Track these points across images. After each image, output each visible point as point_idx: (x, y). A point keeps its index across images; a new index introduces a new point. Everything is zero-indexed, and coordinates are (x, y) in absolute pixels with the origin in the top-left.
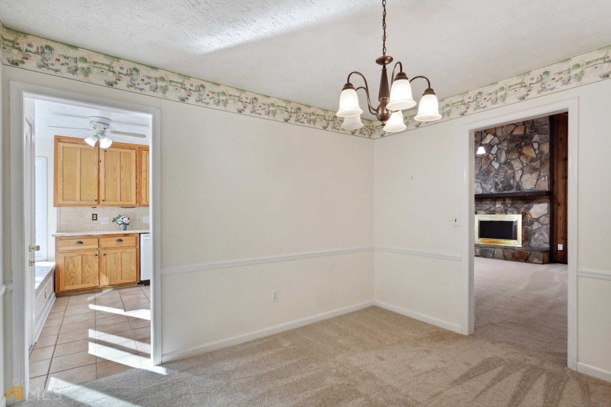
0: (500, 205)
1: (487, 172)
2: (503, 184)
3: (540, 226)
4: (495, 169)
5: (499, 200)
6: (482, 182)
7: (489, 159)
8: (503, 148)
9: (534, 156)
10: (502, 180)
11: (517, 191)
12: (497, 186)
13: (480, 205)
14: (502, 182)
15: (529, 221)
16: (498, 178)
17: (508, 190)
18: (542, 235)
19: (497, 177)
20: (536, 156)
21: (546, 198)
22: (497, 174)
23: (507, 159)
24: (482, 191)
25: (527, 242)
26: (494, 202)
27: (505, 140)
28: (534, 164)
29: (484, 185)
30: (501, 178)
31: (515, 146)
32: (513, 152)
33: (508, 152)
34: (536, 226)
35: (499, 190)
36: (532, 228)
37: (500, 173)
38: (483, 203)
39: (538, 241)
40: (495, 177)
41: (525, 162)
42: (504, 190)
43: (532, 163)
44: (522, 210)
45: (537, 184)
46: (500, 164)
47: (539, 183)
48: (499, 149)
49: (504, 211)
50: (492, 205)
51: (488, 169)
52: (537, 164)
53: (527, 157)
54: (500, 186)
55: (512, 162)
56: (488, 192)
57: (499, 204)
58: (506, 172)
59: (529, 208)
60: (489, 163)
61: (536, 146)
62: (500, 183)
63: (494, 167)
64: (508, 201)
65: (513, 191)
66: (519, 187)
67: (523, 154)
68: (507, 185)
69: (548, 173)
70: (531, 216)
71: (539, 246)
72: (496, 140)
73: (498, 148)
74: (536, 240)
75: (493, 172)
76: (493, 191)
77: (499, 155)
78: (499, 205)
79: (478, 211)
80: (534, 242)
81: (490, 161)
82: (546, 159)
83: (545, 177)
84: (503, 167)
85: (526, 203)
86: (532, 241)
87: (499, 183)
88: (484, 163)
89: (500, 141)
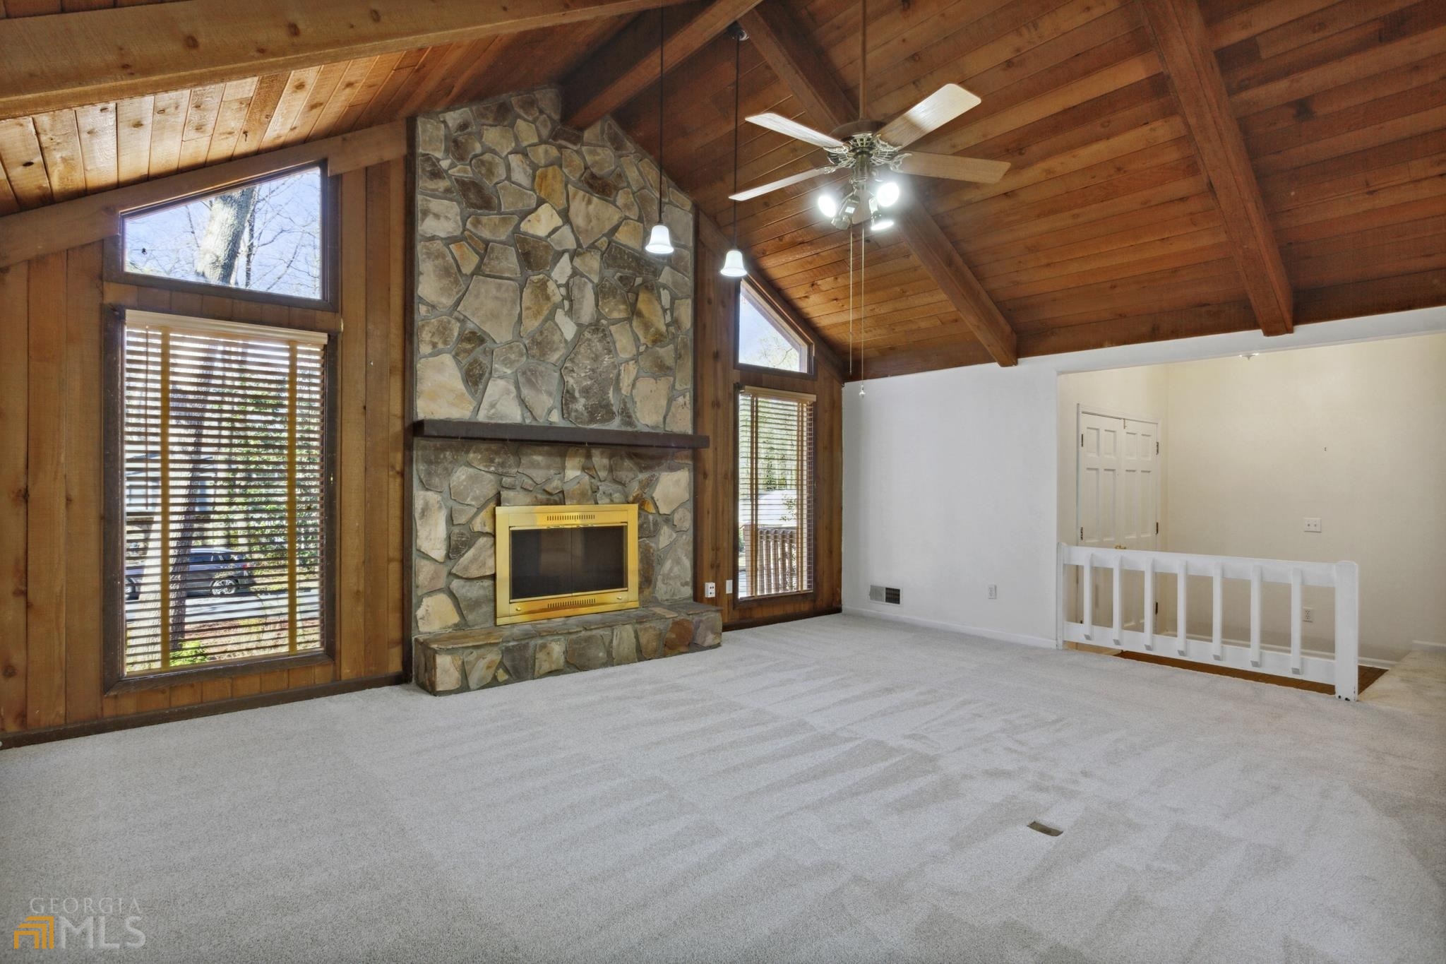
0: (578, 473)
1: (540, 343)
2: (587, 398)
3: (674, 535)
4: (566, 341)
5: (575, 455)
6: (521, 379)
7: (548, 298)
8: (590, 273)
9: (663, 328)
10: (585, 384)
11: (623, 428)
12: (573, 403)
13: (514, 471)
14: (586, 391)
15: (651, 524)
16: (575, 375)
17: (603, 421)
18: (678, 562)
19: (573, 371)
20: (667, 330)
21: (687, 457)
22: (572, 361)
23: (599, 315)
24: (519, 412)
25: (648, 588)
26: (558, 460)
27: (593, 246)
28: (661, 351)
29: (526, 392)
30: (583, 375)
31: (621, 279)
32: (614, 297)
33: (602, 292)
34: (665, 537)
35: (577, 418)
36: (657, 543)
37: (580, 357)
38: (524, 460)
39: (671, 582)
40: (566, 368)
41: (643, 340)
42: (592, 419)
43: (657, 349)
44: (635, 489)
45: (670, 413)
46: (579, 325)
47: (673, 409)
48: (575, 273)
49: (590, 492)
50: (552, 472)
51: (541, 333)
52: (666, 352)
53: (647, 326)
54: (580, 404)
55: (613, 328)
56: (542, 421)
57: (573, 468)
58: (596, 358)
59: (649, 484)
60: (545, 312)
61: (665, 296)
62: (580, 393)
63: (560, 330)
64: (599, 460)
65: (615, 425)
66: (630, 417)
67: (639, 314)
68: (600, 403)
69: (690, 386)
70: (656, 507)
71: (674, 594)
72: (567, 239)
73: (574, 268)
74: (667, 578)
75: (557, 349)
76: (555, 418)
77: (576, 292)
78: (573, 471)
79: (504, 494)
80: (663, 585)
81: (550, 305)
82: (685, 346)
83: (684, 397)
84: (590, 340)
85: (642, 469)
86: (659, 584)
87: (577, 395)
88: (528, 308)
89: (579, 245)
